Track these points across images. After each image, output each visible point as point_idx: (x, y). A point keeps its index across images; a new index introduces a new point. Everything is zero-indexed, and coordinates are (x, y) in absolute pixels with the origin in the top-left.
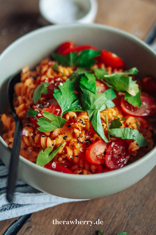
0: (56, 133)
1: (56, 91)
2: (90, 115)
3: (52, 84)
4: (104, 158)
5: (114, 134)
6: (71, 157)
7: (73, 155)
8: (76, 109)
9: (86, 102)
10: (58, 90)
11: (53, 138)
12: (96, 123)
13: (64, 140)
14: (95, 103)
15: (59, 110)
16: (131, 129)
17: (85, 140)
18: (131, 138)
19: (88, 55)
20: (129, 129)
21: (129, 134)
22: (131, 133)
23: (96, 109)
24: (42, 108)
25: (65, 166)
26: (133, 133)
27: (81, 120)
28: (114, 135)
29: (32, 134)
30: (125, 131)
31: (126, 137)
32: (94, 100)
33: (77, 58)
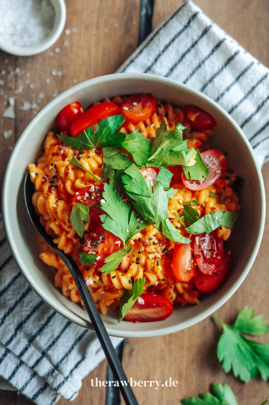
0: (125, 264)
1: (102, 217)
2: (157, 226)
3: (87, 198)
4: (195, 264)
5: (195, 231)
6: (157, 283)
7: (159, 280)
8: (138, 228)
9: (146, 215)
10: (105, 215)
11: (125, 271)
12: (169, 233)
13: (139, 265)
14: (158, 213)
15: (119, 242)
16: (211, 213)
17: (163, 252)
18: (217, 226)
19: (109, 128)
20: (210, 215)
21: (212, 222)
22: (214, 220)
23: (164, 219)
24: (96, 246)
25: (154, 295)
26: (217, 218)
27: (150, 239)
28: (195, 233)
29: (97, 278)
30: (206, 221)
31: (211, 228)
32: (155, 208)
33: (96, 137)
